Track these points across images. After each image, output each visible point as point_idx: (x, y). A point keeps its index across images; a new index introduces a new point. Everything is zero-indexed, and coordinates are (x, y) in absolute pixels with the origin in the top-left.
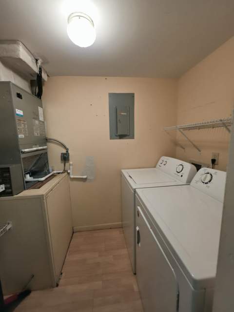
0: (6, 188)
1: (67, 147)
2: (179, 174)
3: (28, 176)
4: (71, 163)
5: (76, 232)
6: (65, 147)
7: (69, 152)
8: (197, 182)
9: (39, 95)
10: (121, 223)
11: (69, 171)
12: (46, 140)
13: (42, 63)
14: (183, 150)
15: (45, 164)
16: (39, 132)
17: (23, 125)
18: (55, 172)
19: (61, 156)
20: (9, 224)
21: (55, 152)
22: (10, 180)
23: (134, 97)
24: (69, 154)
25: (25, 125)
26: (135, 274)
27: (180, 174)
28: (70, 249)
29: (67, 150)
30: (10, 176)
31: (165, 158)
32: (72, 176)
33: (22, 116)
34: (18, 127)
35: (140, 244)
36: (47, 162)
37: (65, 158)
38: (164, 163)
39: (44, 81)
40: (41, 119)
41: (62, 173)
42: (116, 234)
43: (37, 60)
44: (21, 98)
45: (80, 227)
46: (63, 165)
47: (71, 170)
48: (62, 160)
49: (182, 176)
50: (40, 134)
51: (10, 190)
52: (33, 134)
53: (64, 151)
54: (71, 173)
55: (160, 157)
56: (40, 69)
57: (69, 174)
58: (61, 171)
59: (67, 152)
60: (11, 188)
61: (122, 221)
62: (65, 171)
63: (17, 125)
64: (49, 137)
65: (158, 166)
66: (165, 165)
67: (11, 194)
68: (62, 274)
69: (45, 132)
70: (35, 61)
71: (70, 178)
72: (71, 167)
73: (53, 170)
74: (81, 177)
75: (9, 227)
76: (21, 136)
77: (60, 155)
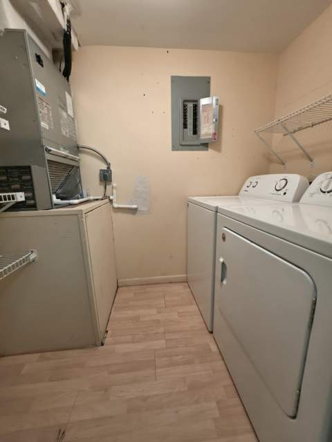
0: (26, 198)
1: (109, 161)
2: (279, 192)
3: (54, 197)
4: (114, 185)
5: (122, 286)
6: (105, 160)
7: (111, 168)
8: (312, 195)
9: (67, 73)
10: (185, 275)
11: (111, 197)
12: (78, 149)
13: (71, 13)
14: (283, 166)
15: (77, 185)
16: (67, 131)
17: (45, 109)
18: (91, 198)
19: (100, 174)
20: (32, 252)
21: (90, 168)
22: (32, 185)
23: (209, 82)
24: (111, 171)
25: (48, 110)
26: (212, 332)
27: (282, 192)
28: (115, 305)
29: (109, 165)
30: (31, 180)
31: (254, 179)
32: (116, 205)
33: (44, 94)
34: (40, 109)
35: (225, 282)
36: (80, 182)
37: (106, 177)
38: (254, 184)
39: (74, 50)
40: (70, 112)
41: (102, 199)
42: (179, 288)
43: (63, 5)
44: (42, 66)
45: (128, 280)
46: (102, 188)
47: (115, 195)
48: (101, 180)
49: (285, 194)
50: (70, 136)
51: (32, 202)
52: (61, 131)
53: (104, 167)
54: (114, 201)
55: (247, 179)
56: (69, 21)
57: (111, 201)
58: (101, 197)
59: (108, 168)
60: (33, 198)
61: (187, 274)
62: (105, 197)
63: (39, 106)
64: (81, 143)
65: (242, 192)
66: (253, 187)
67: (34, 207)
68: (107, 332)
69: (75, 134)
70: (60, 6)
71: (113, 208)
72: (115, 191)
73: (88, 195)
74: (130, 206)
75: (32, 257)
76: (43, 124)
77: (98, 172)
